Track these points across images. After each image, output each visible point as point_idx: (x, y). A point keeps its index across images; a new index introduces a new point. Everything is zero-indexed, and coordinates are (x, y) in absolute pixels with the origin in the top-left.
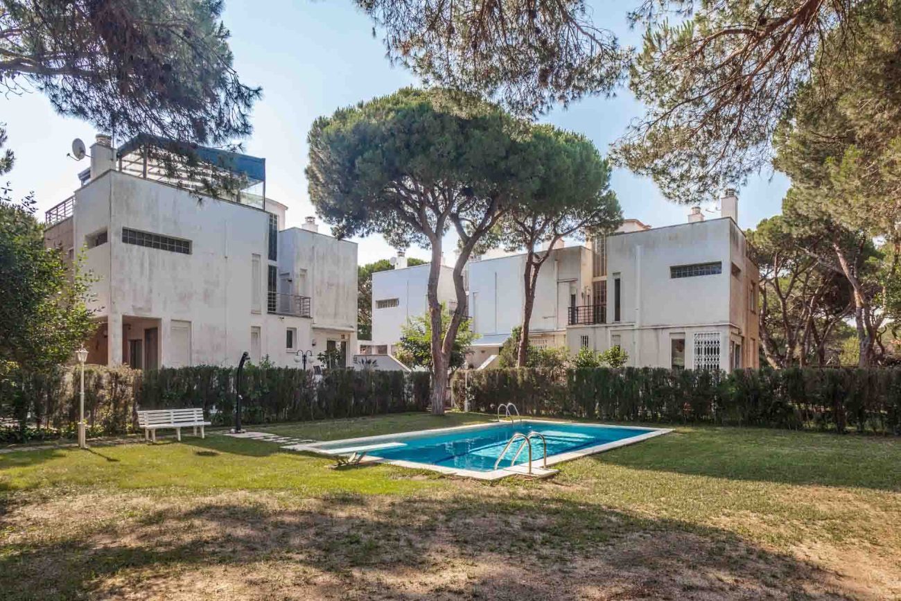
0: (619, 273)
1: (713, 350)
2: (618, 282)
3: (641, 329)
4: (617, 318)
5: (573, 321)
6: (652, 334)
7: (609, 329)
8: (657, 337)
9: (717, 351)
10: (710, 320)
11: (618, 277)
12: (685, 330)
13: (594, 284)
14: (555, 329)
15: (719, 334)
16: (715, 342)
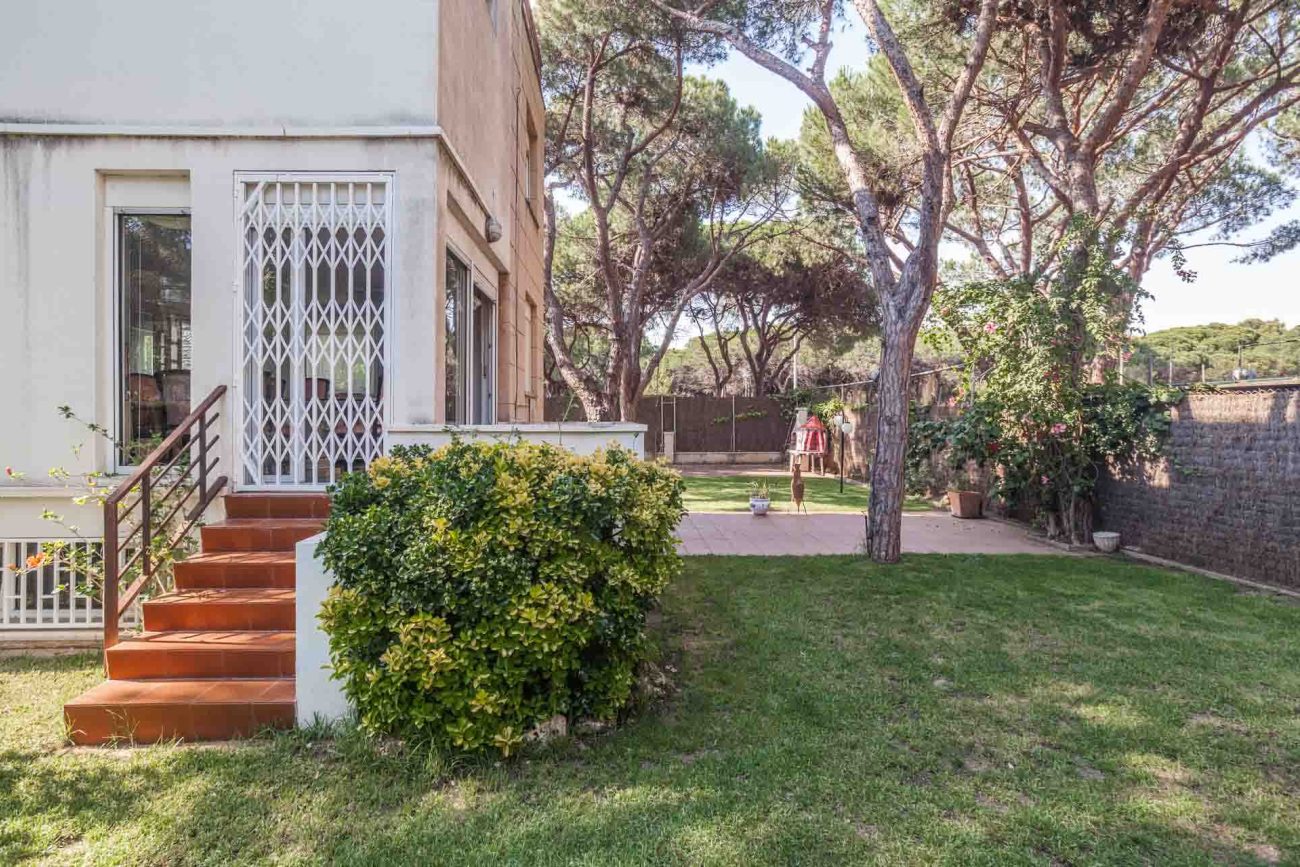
12: (190, 157)
15: (379, 186)
16: (360, 235)
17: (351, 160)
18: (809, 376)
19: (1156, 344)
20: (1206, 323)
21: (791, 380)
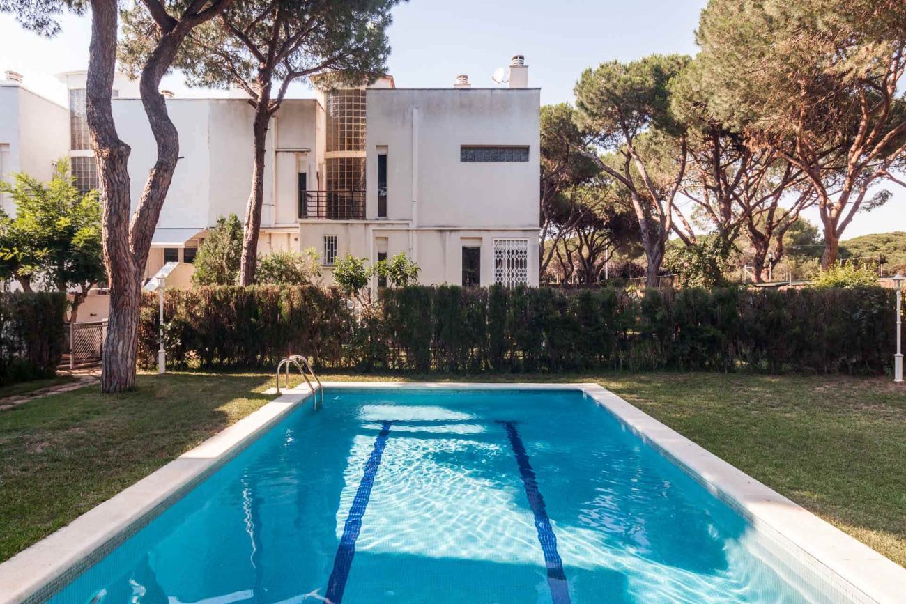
0: (386, 146)
1: (518, 262)
2: (383, 160)
3: (420, 230)
4: (383, 212)
5: (303, 213)
6: (435, 237)
7: (371, 228)
8: (443, 242)
9: (523, 264)
10: (515, 223)
11: (383, 152)
12: (483, 235)
13: (328, 161)
14: (273, 225)
15: (526, 241)
16: (521, 252)
17: (519, 236)
18: (615, 269)
19: (852, 247)
20: (891, 231)
21: (603, 272)
